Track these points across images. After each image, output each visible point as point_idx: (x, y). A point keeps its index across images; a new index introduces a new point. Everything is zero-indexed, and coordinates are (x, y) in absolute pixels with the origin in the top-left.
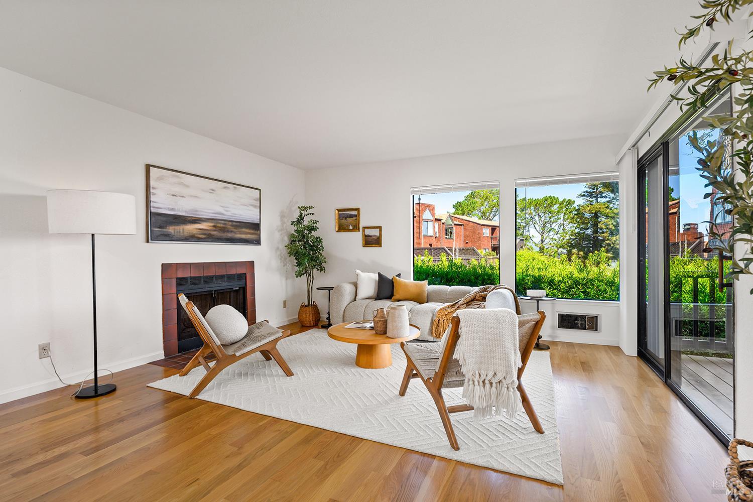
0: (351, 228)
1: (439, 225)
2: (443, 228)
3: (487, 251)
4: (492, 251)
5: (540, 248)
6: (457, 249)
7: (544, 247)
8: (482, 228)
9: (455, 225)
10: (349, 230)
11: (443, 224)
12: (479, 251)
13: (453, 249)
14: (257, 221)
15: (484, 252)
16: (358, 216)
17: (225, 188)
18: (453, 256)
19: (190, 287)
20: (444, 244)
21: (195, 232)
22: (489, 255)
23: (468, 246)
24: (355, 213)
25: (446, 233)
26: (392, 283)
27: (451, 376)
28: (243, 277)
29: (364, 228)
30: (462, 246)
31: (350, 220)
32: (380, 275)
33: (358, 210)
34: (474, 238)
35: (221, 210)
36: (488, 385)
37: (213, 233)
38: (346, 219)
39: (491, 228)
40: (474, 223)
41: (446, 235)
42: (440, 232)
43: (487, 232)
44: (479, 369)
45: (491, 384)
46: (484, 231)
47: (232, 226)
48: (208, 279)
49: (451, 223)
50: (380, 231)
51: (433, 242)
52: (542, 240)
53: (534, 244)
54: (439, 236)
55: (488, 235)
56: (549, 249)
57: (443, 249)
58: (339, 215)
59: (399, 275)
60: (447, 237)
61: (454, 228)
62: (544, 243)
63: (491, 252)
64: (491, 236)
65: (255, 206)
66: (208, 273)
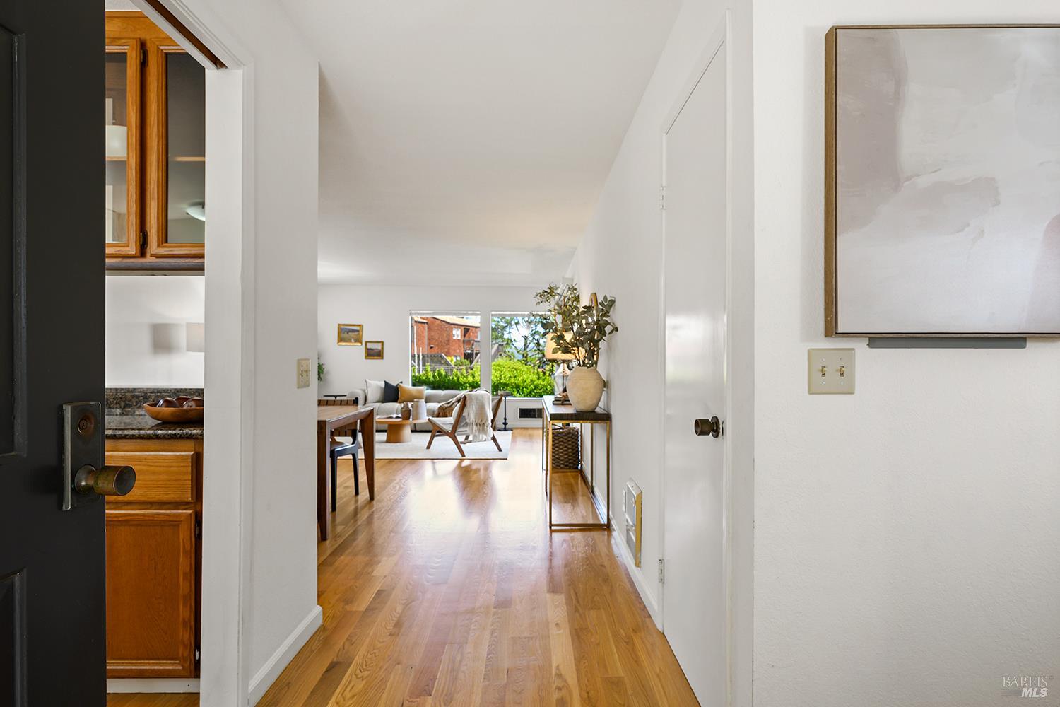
0: (352, 340)
3: (458, 358)
4: (465, 358)
5: (523, 355)
6: (421, 356)
7: (527, 355)
8: (452, 328)
10: (350, 342)
12: (448, 359)
15: (454, 359)
16: (360, 331)
18: (416, 365)
22: (461, 364)
23: (433, 352)
24: (358, 328)
26: (396, 389)
29: (366, 343)
30: (425, 351)
31: (351, 333)
32: (385, 382)
33: (361, 326)
34: (441, 342)
38: (348, 333)
39: (463, 328)
43: (457, 334)
44: (475, 418)
45: (480, 425)
46: (454, 332)
50: (383, 345)
52: (525, 345)
53: (516, 351)
55: (459, 338)
56: (534, 357)
58: (341, 329)
59: (401, 382)
62: (528, 349)
63: (463, 360)
64: (463, 338)
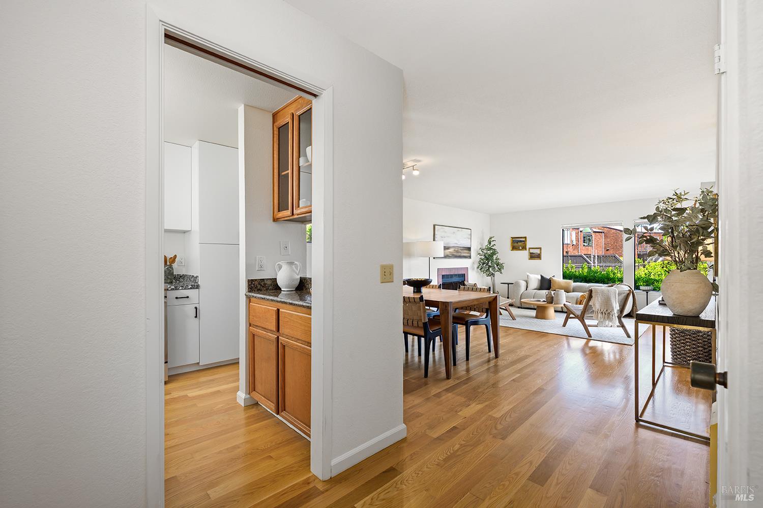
0: (521, 248)
1: (577, 234)
2: (581, 236)
6: (596, 257)
9: (594, 232)
10: (520, 250)
11: (581, 232)
12: (621, 259)
13: (592, 256)
14: (469, 246)
16: (525, 242)
17: (458, 231)
18: (592, 263)
19: (446, 279)
20: (582, 251)
21: (448, 253)
23: (608, 253)
24: (524, 239)
25: (584, 240)
26: (550, 281)
27: (589, 314)
28: (464, 275)
29: (530, 248)
30: (602, 252)
31: (520, 244)
32: (541, 276)
33: (525, 238)
34: (616, 246)
35: (456, 242)
36: (604, 314)
37: (454, 253)
38: (517, 243)
40: (616, 230)
41: (584, 242)
42: (577, 240)
44: (601, 308)
45: (605, 314)
47: (461, 249)
48: (452, 276)
49: (590, 231)
50: (541, 250)
51: (570, 249)
54: (577, 244)
57: (581, 256)
58: (513, 241)
59: (553, 277)
60: (585, 244)
61: (593, 236)
65: (469, 238)
66: (452, 273)
